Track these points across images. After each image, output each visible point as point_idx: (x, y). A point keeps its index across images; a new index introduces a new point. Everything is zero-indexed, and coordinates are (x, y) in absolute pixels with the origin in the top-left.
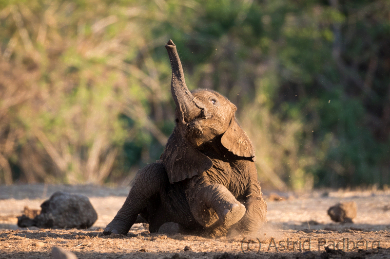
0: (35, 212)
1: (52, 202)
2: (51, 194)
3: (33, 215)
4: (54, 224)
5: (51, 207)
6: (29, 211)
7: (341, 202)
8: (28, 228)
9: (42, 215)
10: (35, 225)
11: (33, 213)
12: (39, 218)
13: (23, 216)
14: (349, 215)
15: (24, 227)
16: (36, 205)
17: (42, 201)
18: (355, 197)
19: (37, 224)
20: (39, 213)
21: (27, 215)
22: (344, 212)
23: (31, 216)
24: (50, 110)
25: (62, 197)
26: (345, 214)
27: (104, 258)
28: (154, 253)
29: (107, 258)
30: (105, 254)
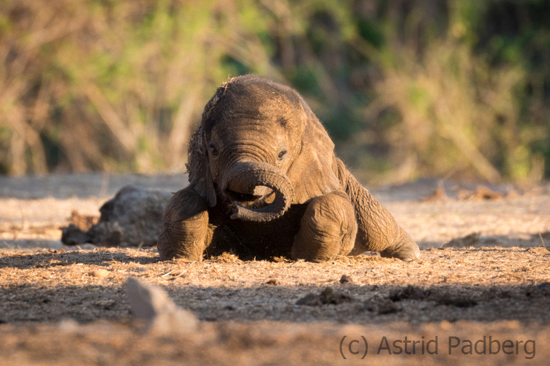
0: (89, 219)
1: (117, 203)
2: (116, 190)
3: (87, 224)
4: (121, 239)
5: (116, 211)
6: (79, 217)
8: (79, 247)
9: (102, 225)
10: (90, 242)
11: (85, 221)
12: (97, 229)
13: (71, 226)
15: (73, 244)
16: (91, 208)
17: (102, 202)
19: (94, 240)
20: (95, 221)
21: (76, 224)
23: (84, 227)
25: (134, 194)
27: (207, 297)
28: (290, 286)
29: (213, 295)
30: (209, 289)
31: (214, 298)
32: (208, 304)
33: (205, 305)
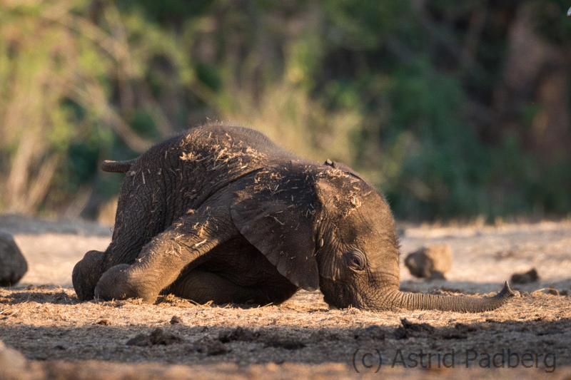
7: (427, 245)
14: (440, 266)
18: (449, 238)
22: (432, 262)
26: (432, 266)
27: (39, 336)
28: (121, 326)
29: (45, 335)
30: (41, 328)
31: (46, 337)
32: (39, 343)
33: (37, 345)
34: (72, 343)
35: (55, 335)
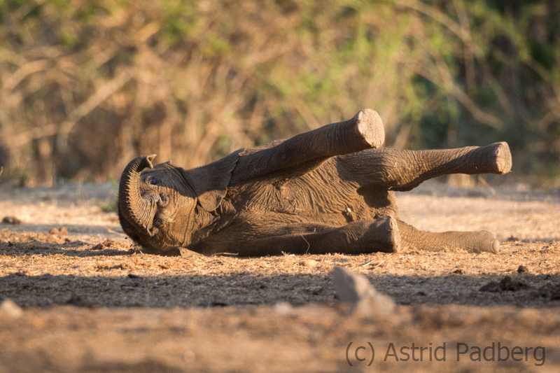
24: (315, 70)
27: (402, 284)
28: (474, 275)
29: (407, 283)
30: (404, 277)
31: (408, 285)
32: (402, 289)
33: (401, 291)
34: (431, 289)
35: (416, 283)
